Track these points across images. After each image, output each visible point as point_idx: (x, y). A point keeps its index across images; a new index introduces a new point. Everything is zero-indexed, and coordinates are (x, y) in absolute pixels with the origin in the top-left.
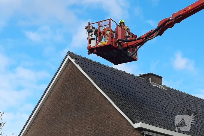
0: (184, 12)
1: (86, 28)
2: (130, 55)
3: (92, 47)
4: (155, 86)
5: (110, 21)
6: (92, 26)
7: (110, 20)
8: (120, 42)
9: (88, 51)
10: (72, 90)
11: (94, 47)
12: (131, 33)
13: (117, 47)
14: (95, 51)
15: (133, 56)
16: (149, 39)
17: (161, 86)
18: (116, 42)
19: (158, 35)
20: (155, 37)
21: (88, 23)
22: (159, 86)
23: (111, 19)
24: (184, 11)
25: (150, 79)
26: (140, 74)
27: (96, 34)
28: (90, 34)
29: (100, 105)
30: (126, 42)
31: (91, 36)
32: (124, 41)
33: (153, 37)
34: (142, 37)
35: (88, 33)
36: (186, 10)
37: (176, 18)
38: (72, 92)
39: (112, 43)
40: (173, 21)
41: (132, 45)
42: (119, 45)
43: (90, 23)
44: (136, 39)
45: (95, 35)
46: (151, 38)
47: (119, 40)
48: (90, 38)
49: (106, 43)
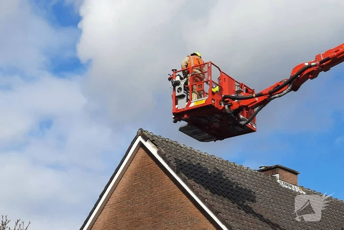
0: (335, 54)
1: (170, 79)
2: (243, 123)
3: (180, 110)
4: (287, 187)
5: (210, 66)
6: (179, 75)
7: (210, 64)
8: (227, 99)
9: (173, 116)
10: (146, 194)
11: (184, 109)
12: (245, 86)
13: (221, 108)
14: (186, 116)
15: (249, 124)
16: (276, 96)
17: (296, 187)
18: (220, 101)
19: (290, 90)
20: (285, 94)
21: (173, 70)
22: (293, 187)
23: (210, 62)
24: (336, 52)
25: (277, 176)
26: (260, 167)
27: (186, 89)
28: (177, 87)
29: (194, 220)
30: (236, 101)
31: (178, 92)
32: (234, 99)
33: (282, 94)
34: (264, 93)
35: (172, 87)
36: (338, 51)
37: (322, 62)
38: (146, 198)
39: (213, 102)
40: (316, 67)
41: (247, 106)
42: (225, 105)
43: (176, 70)
44: (254, 95)
45: (184, 90)
46: (280, 95)
47: (226, 97)
48: (177, 94)
49: (204, 102)
